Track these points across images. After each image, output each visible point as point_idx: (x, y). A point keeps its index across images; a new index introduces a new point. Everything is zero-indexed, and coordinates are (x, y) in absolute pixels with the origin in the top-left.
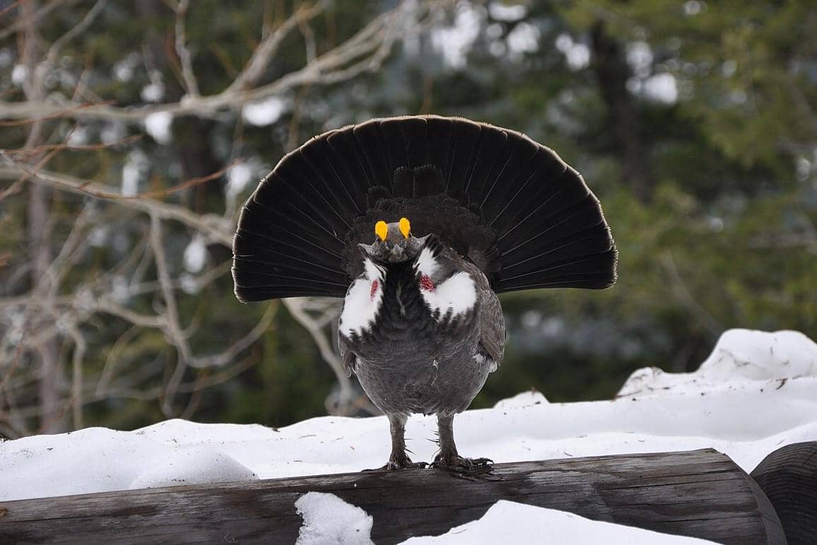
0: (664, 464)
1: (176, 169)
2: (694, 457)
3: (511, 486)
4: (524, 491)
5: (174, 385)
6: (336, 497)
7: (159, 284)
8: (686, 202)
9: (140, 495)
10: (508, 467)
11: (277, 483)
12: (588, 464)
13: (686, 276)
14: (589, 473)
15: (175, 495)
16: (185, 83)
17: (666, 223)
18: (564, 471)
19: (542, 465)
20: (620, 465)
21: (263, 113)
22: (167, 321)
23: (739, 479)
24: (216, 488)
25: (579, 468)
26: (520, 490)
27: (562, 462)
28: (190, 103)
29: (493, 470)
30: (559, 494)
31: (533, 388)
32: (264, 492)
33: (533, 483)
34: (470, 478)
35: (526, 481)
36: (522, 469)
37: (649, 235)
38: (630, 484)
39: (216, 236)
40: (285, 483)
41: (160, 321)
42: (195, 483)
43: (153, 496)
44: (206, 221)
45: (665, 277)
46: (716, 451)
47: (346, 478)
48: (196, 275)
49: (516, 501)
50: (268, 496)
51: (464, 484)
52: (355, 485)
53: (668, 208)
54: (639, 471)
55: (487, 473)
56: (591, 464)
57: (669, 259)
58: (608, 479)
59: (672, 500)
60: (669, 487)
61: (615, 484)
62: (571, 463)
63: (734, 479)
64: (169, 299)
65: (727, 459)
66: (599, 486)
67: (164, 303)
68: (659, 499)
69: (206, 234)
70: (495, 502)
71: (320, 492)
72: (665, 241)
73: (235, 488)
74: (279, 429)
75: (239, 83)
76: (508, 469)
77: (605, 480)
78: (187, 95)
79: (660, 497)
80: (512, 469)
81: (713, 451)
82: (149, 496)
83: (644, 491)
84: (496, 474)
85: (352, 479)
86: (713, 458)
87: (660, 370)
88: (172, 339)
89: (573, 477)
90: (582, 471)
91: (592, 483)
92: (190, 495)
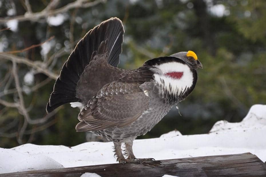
0: (231, 159)
1: (20, 43)
2: (243, 156)
3: (168, 169)
4: (174, 171)
5: (22, 131)
6: (97, 174)
7: (16, 90)
8: (229, 56)
9: (15, 175)
10: (167, 161)
11: (72, 169)
12: (199, 160)
13: (230, 85)
14: (200, 163)
15: (30, 175)
16: (26, 7)
17: (221, 64)
18: (190, 163)
19: (181, 160)
20: (213, 160)
21: (56, 21)
22: (19, 105)
23: (260, 165)
24: (47, 172)
25: (197, 161)
26: (173, 171)
27: (189, 159)
28: (28, 15)
29: (161, 162)
30: (188, 172)
31: (176, 129)
32: (67, 173)
33: (178, 167)
34: (152, 166)
35: (175, 167)
36: (173, 162)
37: (215, 69)
38: (217, 167)
39: (40, 70)
40: (75, 169)
41: (16, 105)
42: (37, 170)
43: (20, 175)
44: (35, 64)
45: (221, 86)
46: (251, 153)
47: (101, 166)
48: (30, 86)
49: (171, 175)
50: (69, 174)
51: (150, 168)
52: (105, 170)
53: (222, 58)
54: (221, 162)
55: (159, 164)
56: (200, 159)
57: (223, 79)
58: (208, 166)
59: (234, 174)
60: (233, 168)
61: (211, 167)
62: (193, 159)
63: (258, 165)
64: (21, 96)
65: (255, 157)
66: (204, 169)
67: (18, 98)
68: (229, 173)
69: (36, 69)
70: (163, 176)
71: (90, 172)
72: (221, 72)
73: (55, 171)
74: (71, 147)
75: (48, 7)
76: (168, 162)
77: (207, 166)
78: (27, 12)
79: (229, 172)
80: (169, 162)
81: (249, 153)
82: (18, 175)
83: (223, 170)
84: (162, 164)
85: (104, 167)
86: (249, 157)
87: (227, 122)
88: (22, 112)
89: (194, 165)
90: (198, 162)
91: (202, 167)
92: (36, 175)
